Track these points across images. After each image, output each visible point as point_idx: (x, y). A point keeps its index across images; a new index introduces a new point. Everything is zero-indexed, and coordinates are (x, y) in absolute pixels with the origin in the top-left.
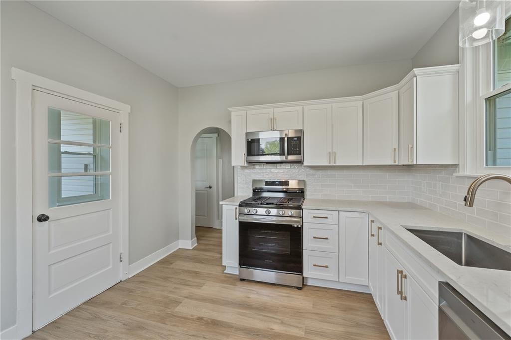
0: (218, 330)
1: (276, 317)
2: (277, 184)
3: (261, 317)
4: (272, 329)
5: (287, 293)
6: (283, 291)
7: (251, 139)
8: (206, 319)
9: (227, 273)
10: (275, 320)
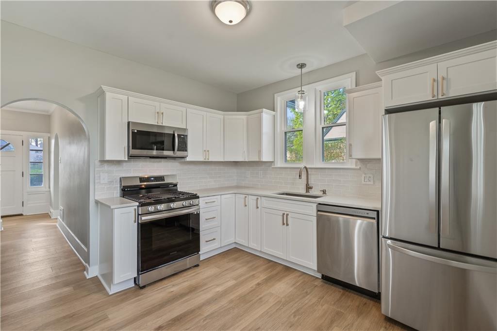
0: (189, 319)
1: (207, 287)
2: (152, 180)
3: (201, 292)
4: (218, 292)
5: (194, 273)
6: (190, 273)
7: (137, 130)
8: (165, 324)
9: (113, 294)
10: (213, 287)
